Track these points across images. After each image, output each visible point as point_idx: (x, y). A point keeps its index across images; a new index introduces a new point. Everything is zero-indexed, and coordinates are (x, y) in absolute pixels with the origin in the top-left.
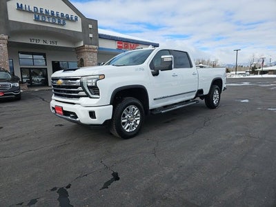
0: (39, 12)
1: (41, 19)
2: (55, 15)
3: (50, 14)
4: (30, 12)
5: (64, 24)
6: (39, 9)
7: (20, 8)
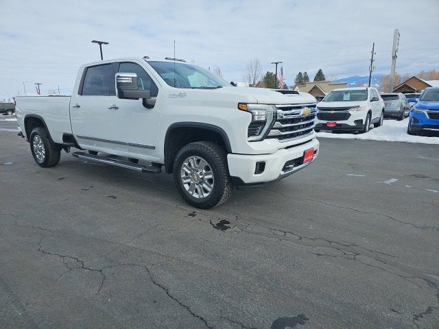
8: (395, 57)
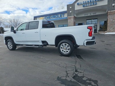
0: (85, 3)
1: (85, 6)
2: (92, 2)
3: (89, 2)
4: (82, 4)
5: (96, 4)
6: (85, 2)
7: (78, 4)
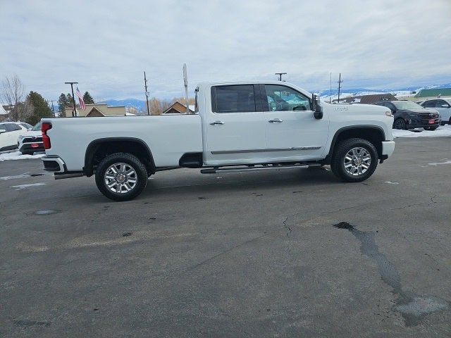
8: (186, 86)
